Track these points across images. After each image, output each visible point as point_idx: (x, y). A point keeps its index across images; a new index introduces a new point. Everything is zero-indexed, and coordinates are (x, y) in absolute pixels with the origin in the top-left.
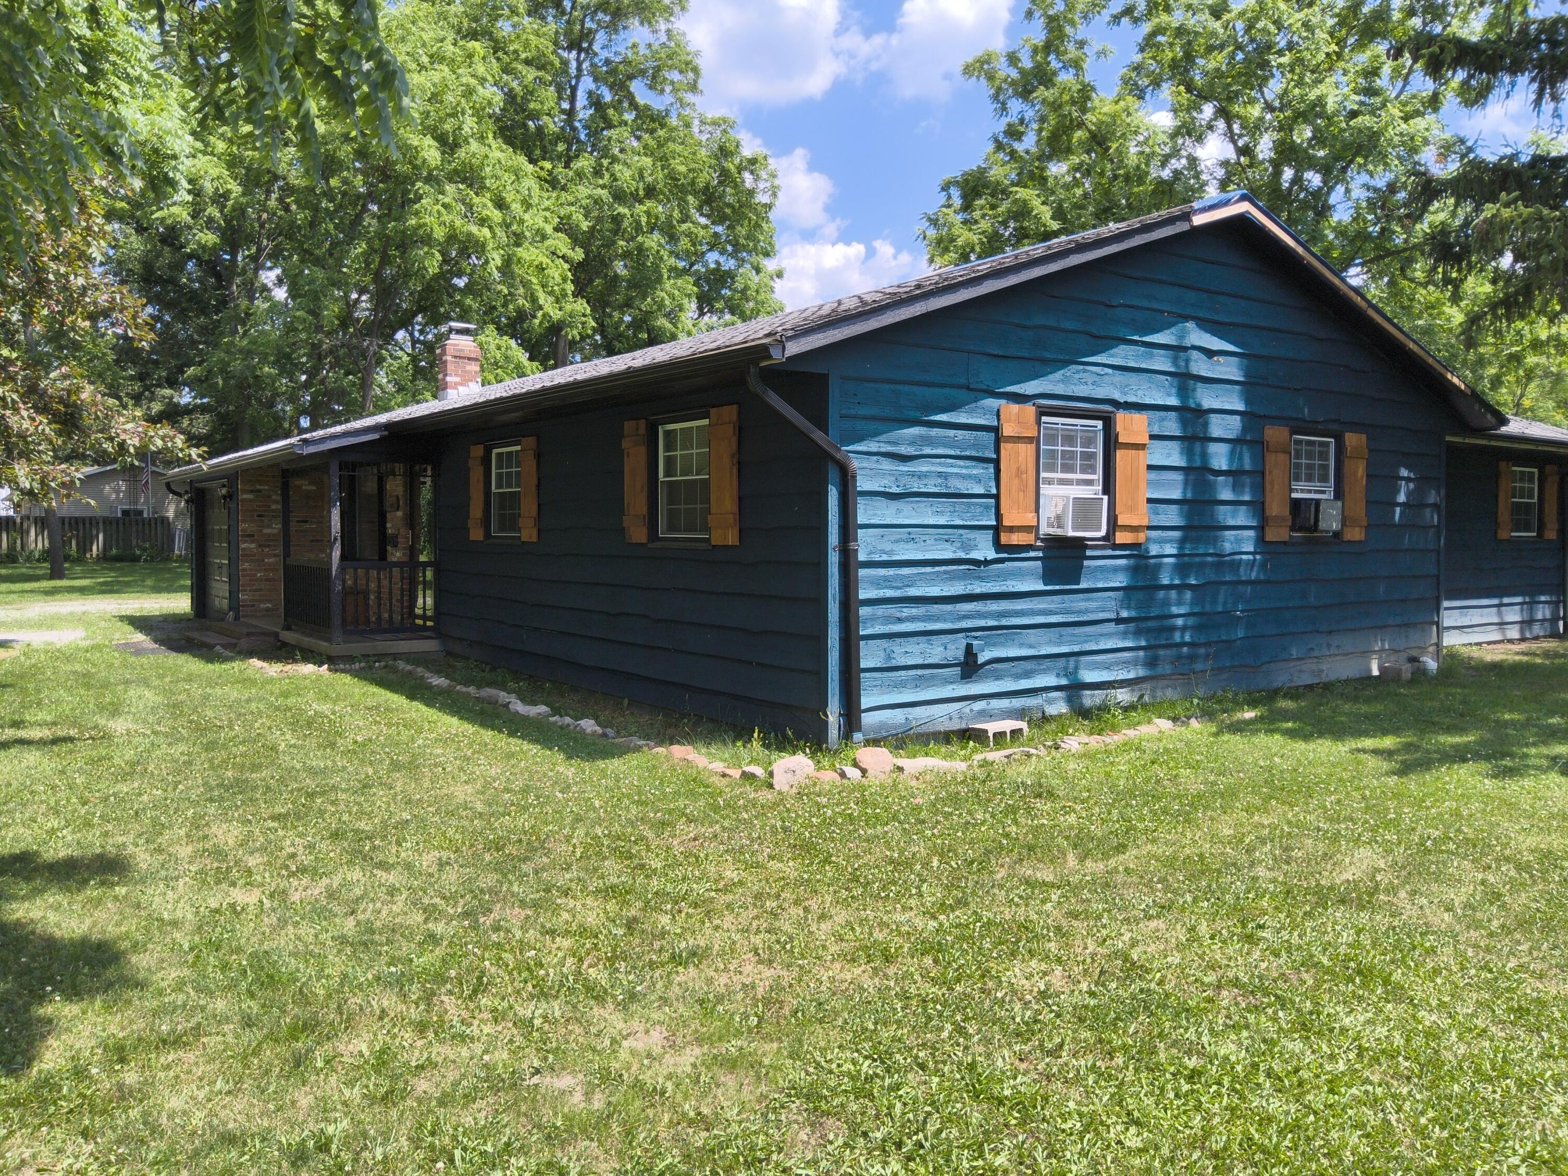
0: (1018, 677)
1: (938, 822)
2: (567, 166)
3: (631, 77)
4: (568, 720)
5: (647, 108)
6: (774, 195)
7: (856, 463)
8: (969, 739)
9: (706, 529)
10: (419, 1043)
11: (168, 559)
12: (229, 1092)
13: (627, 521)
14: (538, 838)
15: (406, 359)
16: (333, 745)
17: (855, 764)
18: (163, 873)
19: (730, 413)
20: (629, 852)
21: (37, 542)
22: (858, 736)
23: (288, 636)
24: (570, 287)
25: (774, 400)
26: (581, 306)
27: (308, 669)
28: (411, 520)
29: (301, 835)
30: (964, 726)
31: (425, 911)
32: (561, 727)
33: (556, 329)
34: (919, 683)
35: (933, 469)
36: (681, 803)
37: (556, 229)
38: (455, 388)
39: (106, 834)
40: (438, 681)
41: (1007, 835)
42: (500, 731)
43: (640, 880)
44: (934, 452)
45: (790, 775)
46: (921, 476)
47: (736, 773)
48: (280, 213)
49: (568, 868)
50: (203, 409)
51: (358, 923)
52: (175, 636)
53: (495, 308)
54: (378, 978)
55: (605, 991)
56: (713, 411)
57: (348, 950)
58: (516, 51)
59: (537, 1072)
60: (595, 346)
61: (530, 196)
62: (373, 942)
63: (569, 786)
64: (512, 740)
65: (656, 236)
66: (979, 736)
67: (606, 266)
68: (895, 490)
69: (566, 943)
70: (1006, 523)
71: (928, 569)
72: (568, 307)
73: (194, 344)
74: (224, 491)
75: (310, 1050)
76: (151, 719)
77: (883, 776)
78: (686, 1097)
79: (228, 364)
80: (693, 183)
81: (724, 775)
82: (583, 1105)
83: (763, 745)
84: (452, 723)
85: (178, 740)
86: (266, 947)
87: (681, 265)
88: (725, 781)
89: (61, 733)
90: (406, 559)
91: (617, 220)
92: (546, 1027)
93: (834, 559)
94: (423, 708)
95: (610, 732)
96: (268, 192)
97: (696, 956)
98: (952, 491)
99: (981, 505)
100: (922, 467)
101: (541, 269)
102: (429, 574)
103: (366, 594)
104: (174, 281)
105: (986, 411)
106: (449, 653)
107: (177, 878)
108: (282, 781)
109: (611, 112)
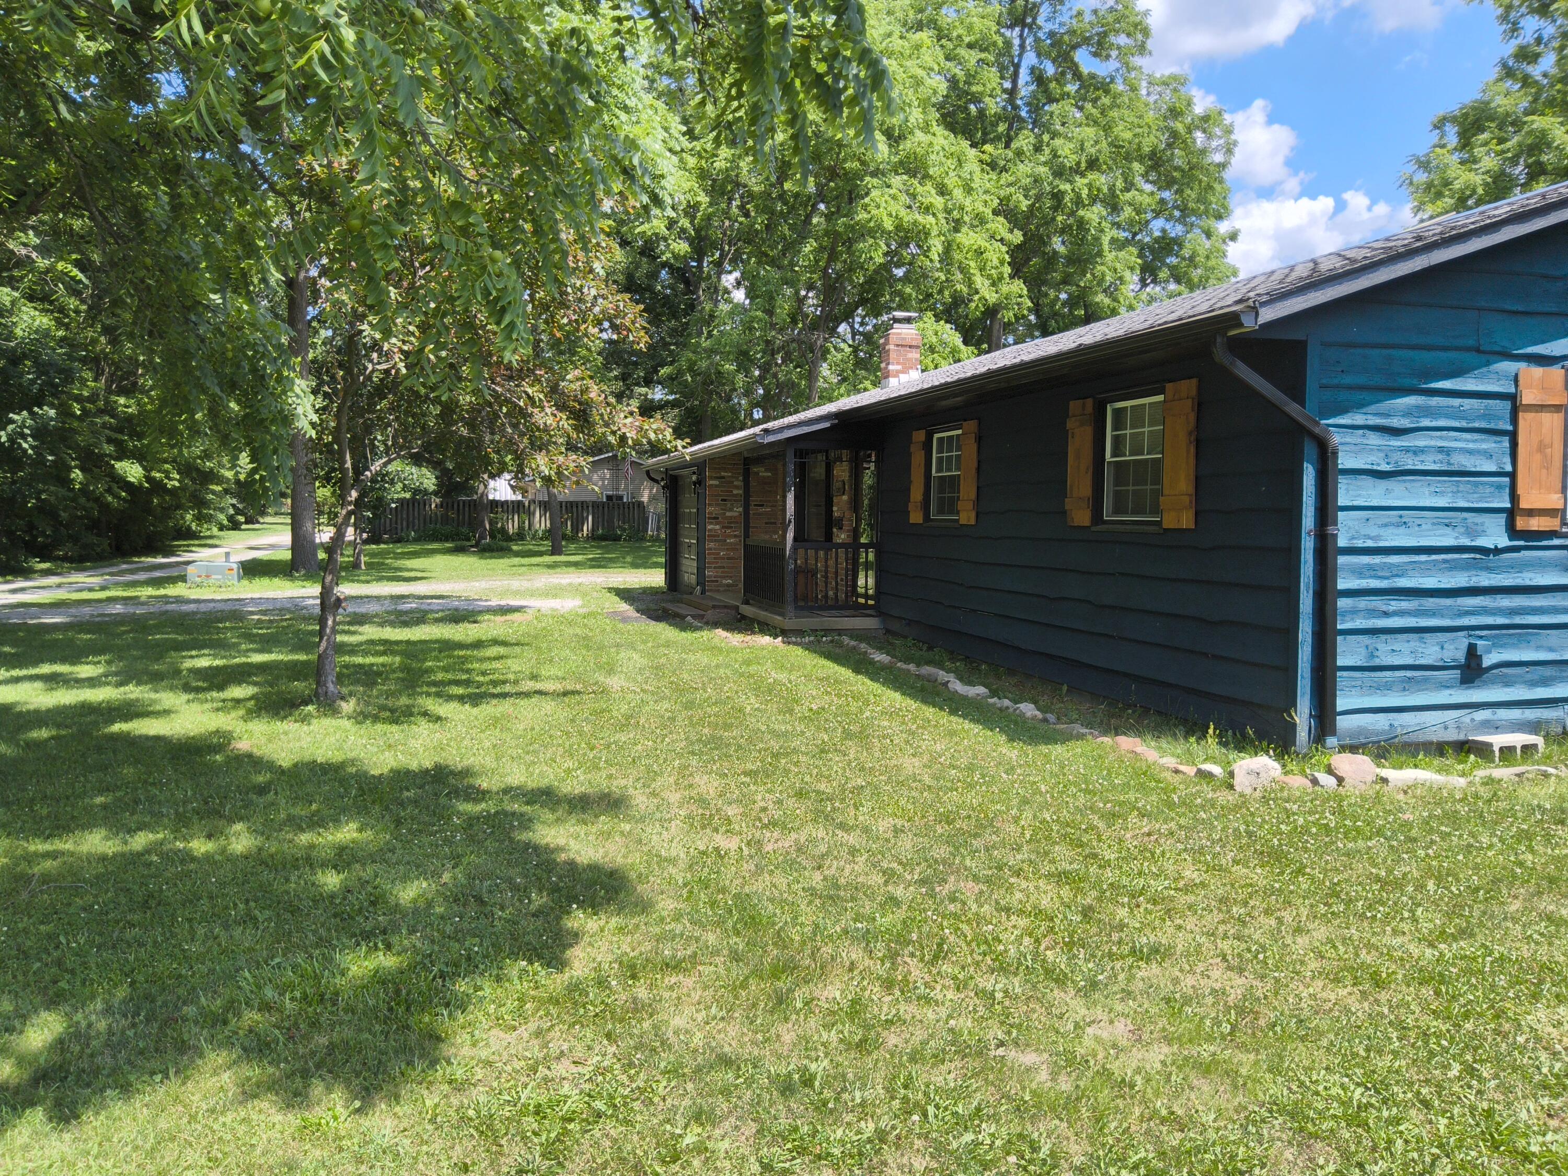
0: (1533, 684)
1: (1432, 842)
2: (1007, 146)
3: (1075, 47)
4: (1006, 702)
5: (1092, 76)
6: (1229, 151)
7: (1337, 438)
8: (1469, 752)
9: (1156, 510)
10: (888, 999)
11: (643, 539)
12: (723, 1018)
13: (1069, 504)
14: (986, 816)
15: (848, 350)
16: (791, 711)
17: (1330, 771)
18: (658, 815)
19: (1189, 387)
20: (1079, 839)
21: (541, 522)
22: (1331, 741)
23: (747, 610)
24: (1007, 270)
25: (1243, 371)
26: (1018, 287)
27: (766, 640)
28: (855, 504)
29: (769, 791)
30: (1462, 737)
31: (884, 873)
32: (1000, 709)
33: (991, 312)
34: (1407, 686)
35: (1433, 443)
36: (1132, 796)
37: (996, 213)
38: (896, 376)
39: (610, 777)
40: (880, 657)
41: (1521, 864)
42: (941, 709)
43: (1093, 869)
44: (1434, 424)
45: (1253, 777)
46: (1418, 451)
47: (1190, 771)
48: (741, 219)
49: (1019, 849)
50: (674, 404)
51: (825, 879)
52: (653, 606)
53: (931, 295)
54: (846, 932)
55: (1065, 975)
56: (1169, 386)
57: (817, 902)
58: (959, 36)
59: (1001, 1044)
60: (1030, 327)
61: (971, 180)
62: (838, 897)
63: (1013, 768)
64: (953, 719)
65: (1098, 209)
66: (1483, 751)
67: (1045, 244)
68: (1384, 467)
69: (1023, 922)
70: (1524, 505)
71: (1423, 558)
72: (1005, 289)
73: (666, 345)
74: (694, 478)
75: (790, 991)
76: (639, 678)
77: (1363, 787)
78: (1157, 1094)
79: (695, 363)
80: (1139, 148)
81: (1177, 771)
82: (1049, 1084)
83: (1220, 743)
84: (894, 698)
85: (663, 698)
86: (747, 890)
87: (1123, 235)
88: (1178, 778)
89: (569, 688)
90: (850, 540)
91: (1057, 197)
92: (1007, 1003)
93: (1308, 545)
94: (868, 682)
95: (1051, 717)
96: (730, 200)
97: (1157, 953)
98: (1455, 468)
99: (1491, 485)
100: (1419, 441)
101: (979, 253)
102: (871, 557)
103: (814, 574)
104: (650, 289)
105: (1499, 376)
106: (888, 631)
107: (670, 820)
108: (750, 740)
109: (1053, 85)
